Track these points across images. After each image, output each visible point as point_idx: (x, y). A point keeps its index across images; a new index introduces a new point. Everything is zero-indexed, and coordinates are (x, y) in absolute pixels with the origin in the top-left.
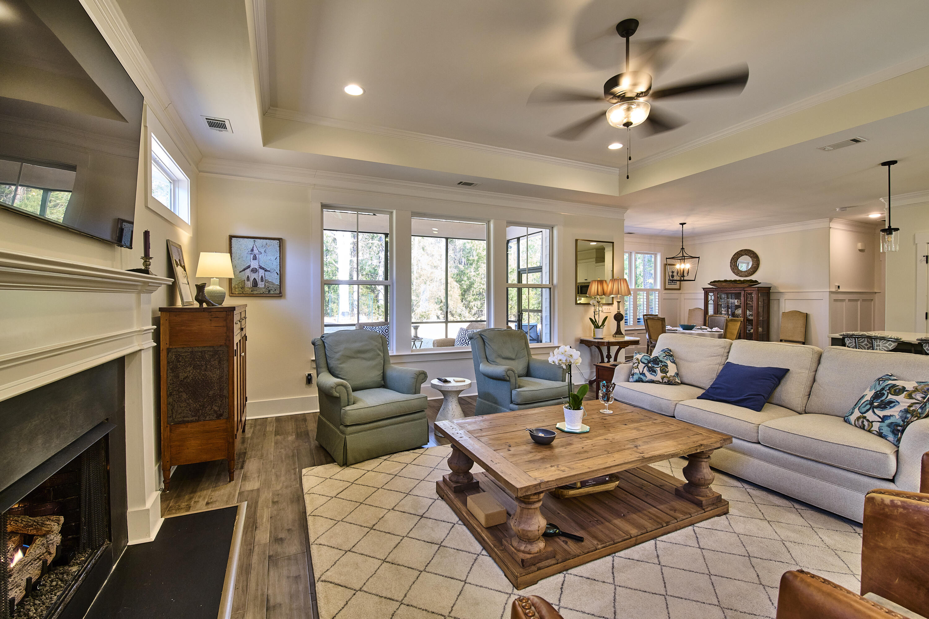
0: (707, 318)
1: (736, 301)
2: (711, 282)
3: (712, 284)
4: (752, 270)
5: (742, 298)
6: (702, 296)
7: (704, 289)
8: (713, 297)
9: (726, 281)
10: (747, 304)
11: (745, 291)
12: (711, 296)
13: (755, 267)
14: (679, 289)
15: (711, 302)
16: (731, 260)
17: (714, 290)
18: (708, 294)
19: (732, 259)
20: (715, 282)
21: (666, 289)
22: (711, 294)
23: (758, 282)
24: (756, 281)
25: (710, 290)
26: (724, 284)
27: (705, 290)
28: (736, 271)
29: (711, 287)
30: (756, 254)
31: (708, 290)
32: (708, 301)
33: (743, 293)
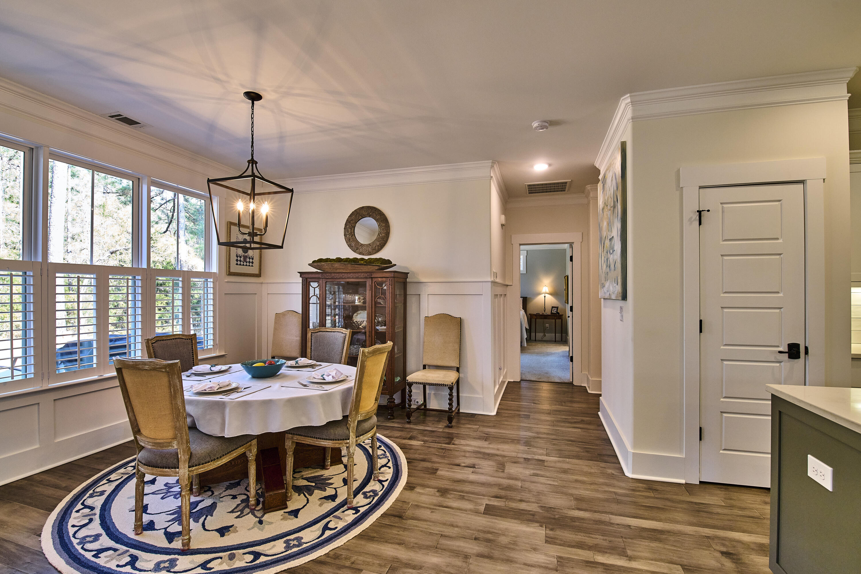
0: (309, 335)
1: (357, 298)
2: (314, 262)
3: (315, 264)
4: (378, 243)
5: (368, 293)
6: (298, 289)
7: (302, 274)
8: (317, 291)
9: (339, 260)
10: (376, 303)
11: (372, 278)
12: (315, 289)
13: (383, 238)
14: (259, 275)
15: (313, 300)
16: (346, 225)
17: (320, 276)
18: (310, 285)
19: (348, 222)
20: (320, 260)
21: (231, 274)
22: (314, 284)
23: (391, 262)
24: (389, 262)
25: (313, 276)
26: (337, 265)
27: (304, 276)
28: (353, 244)
29: (315, 270)
30: (384, 215)
31: (310, 276)
32: (309, 299)
33: (369, 283)
